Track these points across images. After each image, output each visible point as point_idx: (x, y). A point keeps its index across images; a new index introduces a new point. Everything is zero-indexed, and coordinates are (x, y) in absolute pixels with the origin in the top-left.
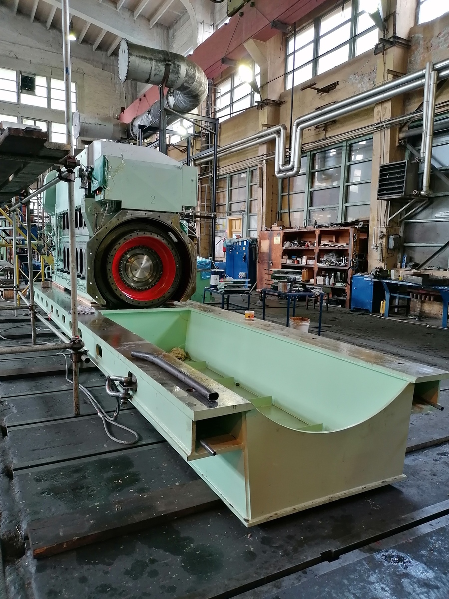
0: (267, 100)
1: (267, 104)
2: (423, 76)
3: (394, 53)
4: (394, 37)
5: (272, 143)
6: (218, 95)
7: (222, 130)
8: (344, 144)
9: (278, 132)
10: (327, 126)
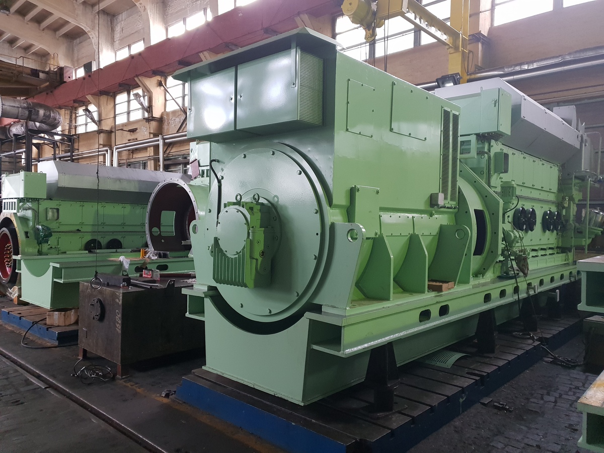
0: (102, 130)
1: (102, 132)
2: (158, 140)
3: (154, 124)
4: (152, 117)
5: (104, 155)
6: (77, 115)
7: (80, 139)
8: (141, 162)
9: (107, 151)
10: (133, 151)
